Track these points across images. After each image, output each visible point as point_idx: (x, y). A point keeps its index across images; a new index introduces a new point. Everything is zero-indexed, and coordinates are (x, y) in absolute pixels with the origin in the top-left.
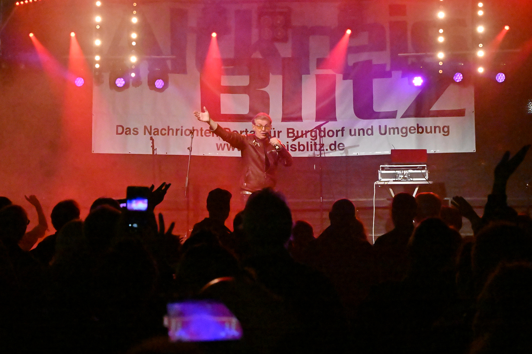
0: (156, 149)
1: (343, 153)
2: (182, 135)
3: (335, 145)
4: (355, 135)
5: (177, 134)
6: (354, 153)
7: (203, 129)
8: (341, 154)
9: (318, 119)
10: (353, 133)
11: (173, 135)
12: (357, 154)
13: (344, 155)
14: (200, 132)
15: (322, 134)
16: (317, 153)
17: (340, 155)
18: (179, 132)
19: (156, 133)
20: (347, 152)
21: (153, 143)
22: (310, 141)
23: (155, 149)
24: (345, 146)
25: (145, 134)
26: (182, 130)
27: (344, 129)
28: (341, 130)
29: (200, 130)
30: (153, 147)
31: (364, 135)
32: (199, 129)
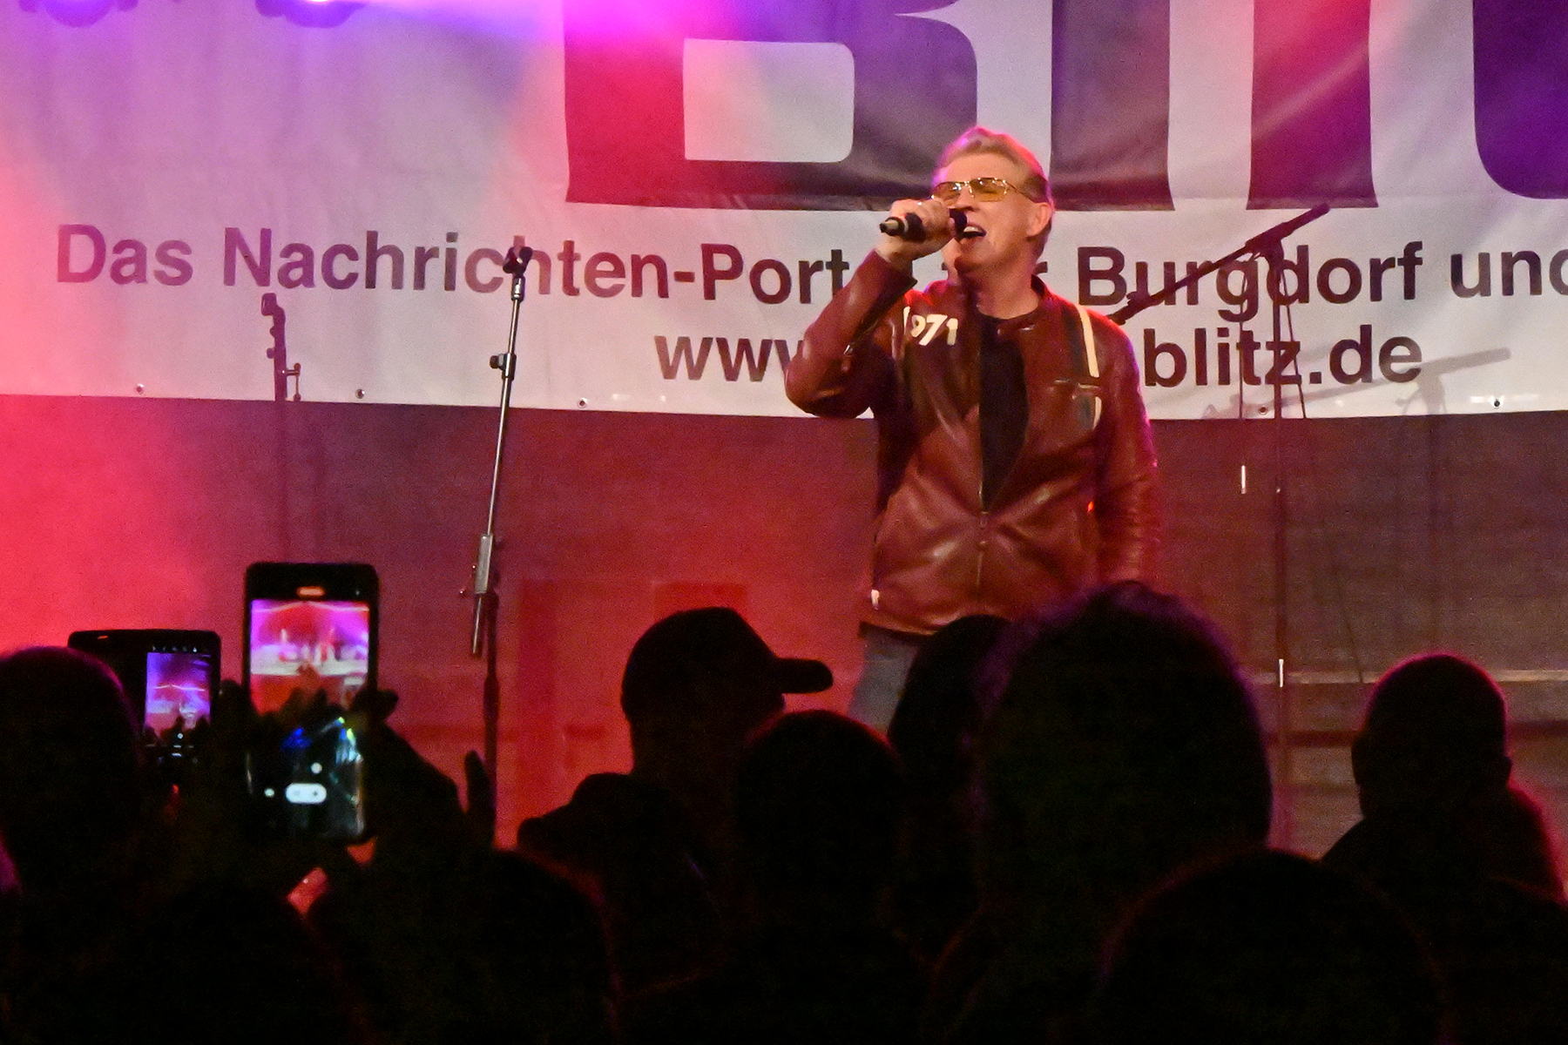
0: (297, 367)
1: (1413, 398)
2: (450, 285)
3: (1364, 347)
4: (1484, 288)
5: (420, 283)
6: (1476, 399)
7: (576, 250)
8: (1400, 402)
9: (1261, 194)
10: (1471, 278)
11: (397, 283)
12: (1497, 404)
13: (1419, 409)
14: (557, 268)
15: (1290, 282)
16: (1259, 397)
17: (1396, 411)
18: (435, 269)
19: (296, 274)
20: (1433, 394)
21: (278, 331)
22: (1212, 323)
23: (290, 366)
24: (1428, 355)
25: (230, 279)
26: (451, 254)
27: (1418, 254)
28: (1401, 262)
29: (560, 257)
30: (278, 354)
31: (1536, 288)
32: (554, 250)
